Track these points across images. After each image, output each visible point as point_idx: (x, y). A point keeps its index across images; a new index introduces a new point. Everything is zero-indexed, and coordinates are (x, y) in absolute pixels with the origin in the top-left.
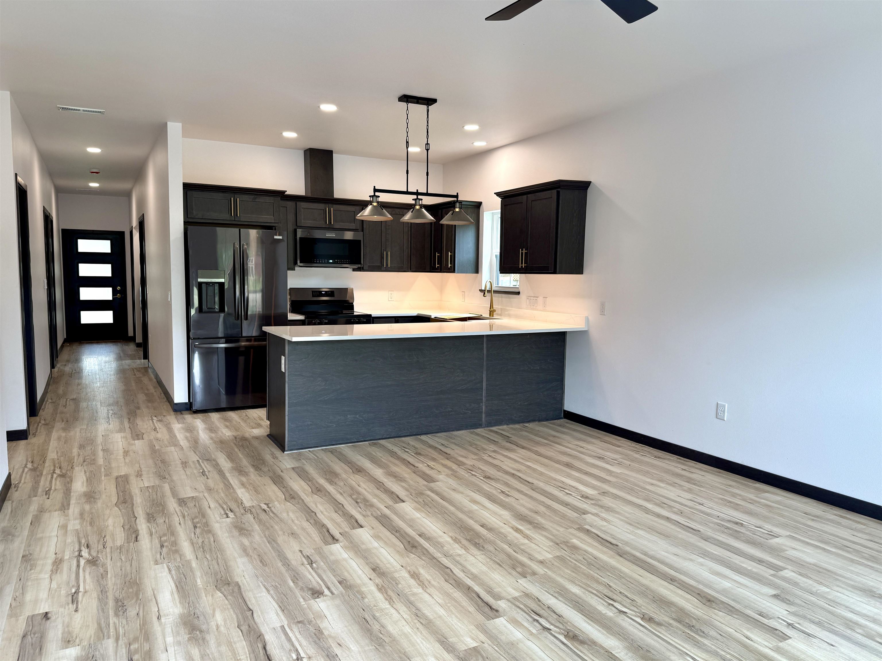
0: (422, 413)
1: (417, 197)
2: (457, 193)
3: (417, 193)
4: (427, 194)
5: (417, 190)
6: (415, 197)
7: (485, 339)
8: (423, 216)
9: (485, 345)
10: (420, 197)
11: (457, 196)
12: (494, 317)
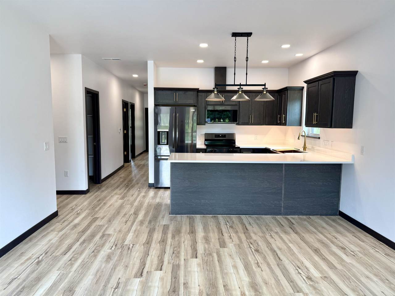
0: (244, 203)
1: (240, 87)
2: (265, 83)
3: (240, 85)
4: (246, 85)
5: (240, 83)
6: (239, 87)
7: (284, 166)
8: (244, 98)
9: (284, 169)
10: (241, 87)
11: (265, 85)
12: (306, 152)
